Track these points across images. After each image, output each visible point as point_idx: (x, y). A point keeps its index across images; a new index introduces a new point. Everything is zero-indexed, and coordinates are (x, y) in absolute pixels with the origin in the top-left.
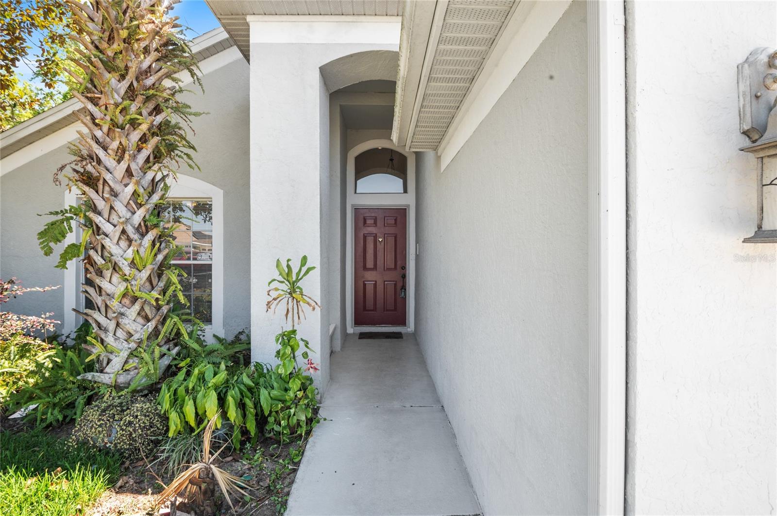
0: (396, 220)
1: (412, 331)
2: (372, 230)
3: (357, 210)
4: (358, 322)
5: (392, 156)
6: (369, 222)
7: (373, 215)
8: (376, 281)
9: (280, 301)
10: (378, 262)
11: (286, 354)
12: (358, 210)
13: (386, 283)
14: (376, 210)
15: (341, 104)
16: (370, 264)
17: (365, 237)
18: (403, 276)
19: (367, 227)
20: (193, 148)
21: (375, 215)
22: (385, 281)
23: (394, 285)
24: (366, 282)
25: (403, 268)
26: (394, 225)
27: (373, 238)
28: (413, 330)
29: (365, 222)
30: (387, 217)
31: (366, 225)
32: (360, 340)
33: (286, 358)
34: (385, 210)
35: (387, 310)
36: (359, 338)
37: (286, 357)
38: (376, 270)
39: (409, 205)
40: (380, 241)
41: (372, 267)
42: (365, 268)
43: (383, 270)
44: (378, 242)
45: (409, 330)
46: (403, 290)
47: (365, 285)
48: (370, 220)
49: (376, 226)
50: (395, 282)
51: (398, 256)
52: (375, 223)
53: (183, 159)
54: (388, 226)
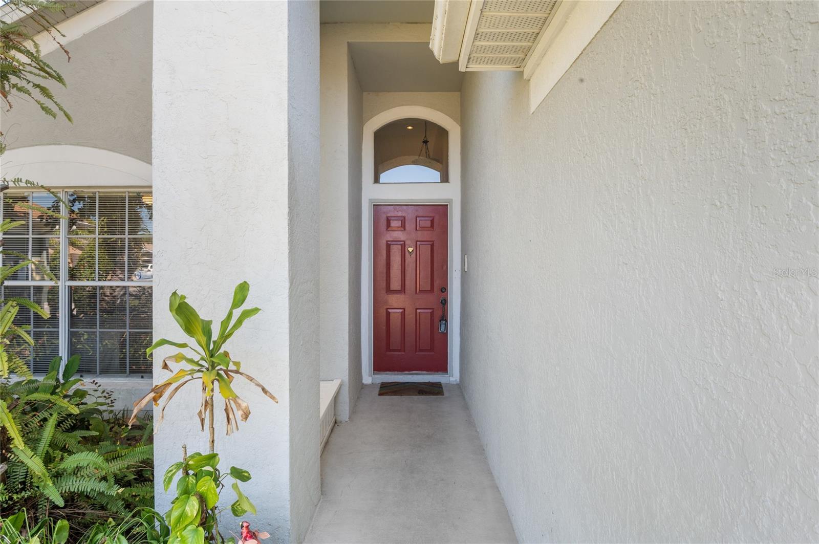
0: (432, 222)
1: (456, 380)
2: (399, 235)
3: (377, 208)
4: (379, 366)
5: (426, 137)
6: (395, 224)
7: (400, 214)
8: (404, 309)
9: (177, 389)
10: (407, 283)
11: (187, 516)
12: (380, 207)
13: (419, 311)
14: (405, 207)
15: (349, 41)
16: (396, 284)
17: (388, 246)
18: (443, 301)
19: (390, 232)
20: (59, 79)
21: (404, 215)
22: (417, 309)
23: (430, 314)
24: (390, 310)
25: (444, 291)
26: (430, 229)
27: (400, 247)
28: (458, 380)
29: (388, 225)
30: (419, 217)
31: (390, 229)
32: (380, 397)
33: (187, 526)
34: (416, 207)
35: (421, 350)
36: (380, 394)
37: (186, 523)
38: (405, 293)
39: (452, 200)
40: (410, 251)
41: (399, 288)
42: (389, 290)
43: (415, 293)
44: (407, 252)
45: (452, 379)
46: (444, 322)
47: (388, 314)
48: (395, 222)
49: (405, 230)
50: (430, 311)
51: (436, 273)
52: (403, 226)
53: (30, 94)
54: (421, 230)
